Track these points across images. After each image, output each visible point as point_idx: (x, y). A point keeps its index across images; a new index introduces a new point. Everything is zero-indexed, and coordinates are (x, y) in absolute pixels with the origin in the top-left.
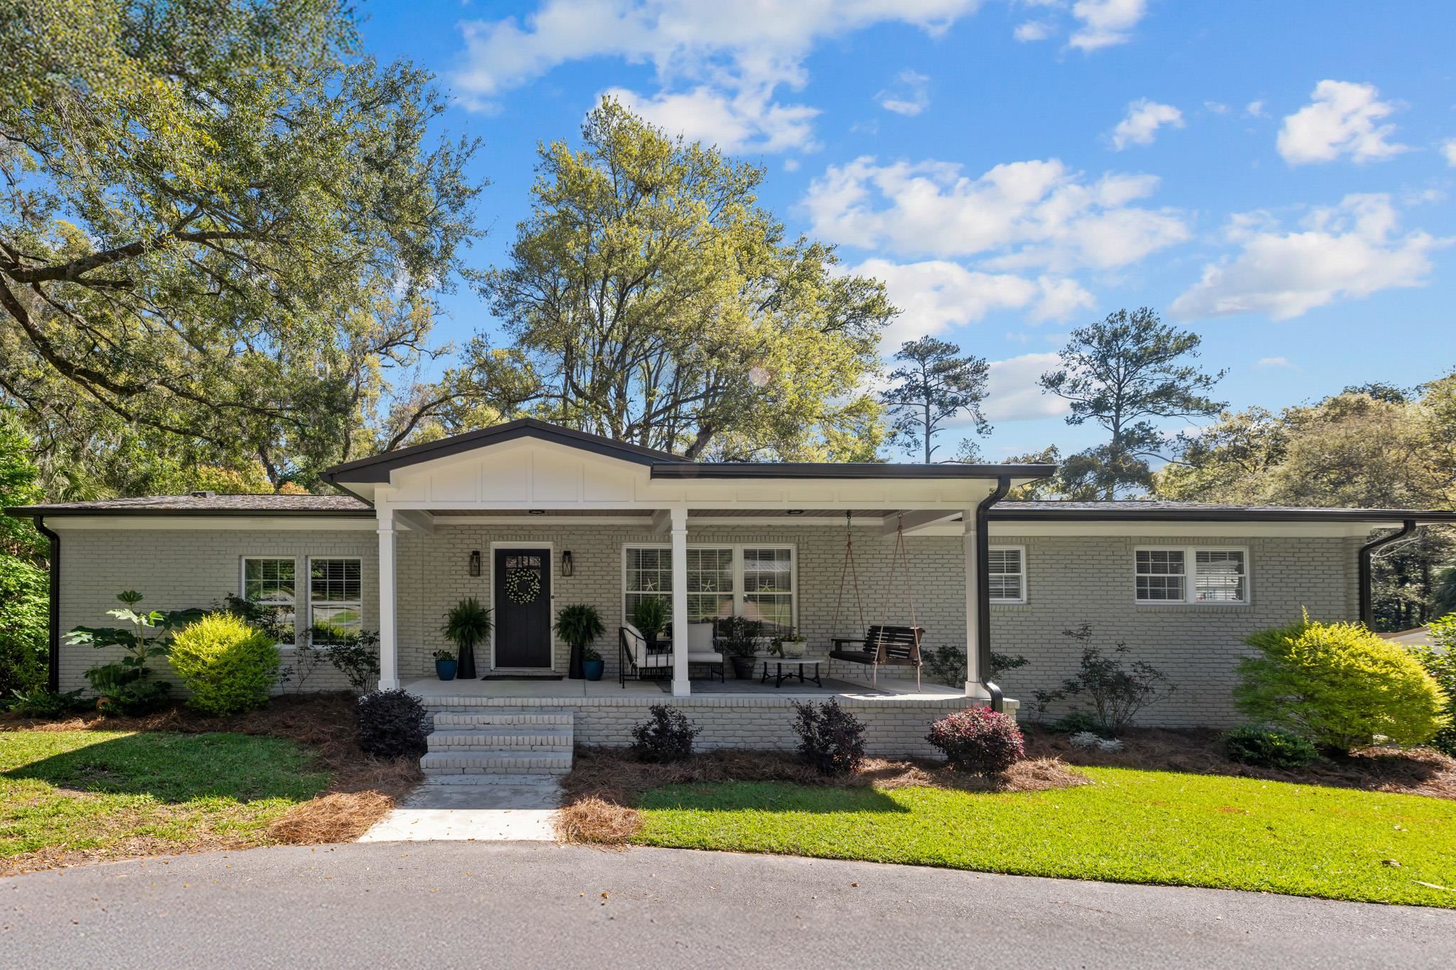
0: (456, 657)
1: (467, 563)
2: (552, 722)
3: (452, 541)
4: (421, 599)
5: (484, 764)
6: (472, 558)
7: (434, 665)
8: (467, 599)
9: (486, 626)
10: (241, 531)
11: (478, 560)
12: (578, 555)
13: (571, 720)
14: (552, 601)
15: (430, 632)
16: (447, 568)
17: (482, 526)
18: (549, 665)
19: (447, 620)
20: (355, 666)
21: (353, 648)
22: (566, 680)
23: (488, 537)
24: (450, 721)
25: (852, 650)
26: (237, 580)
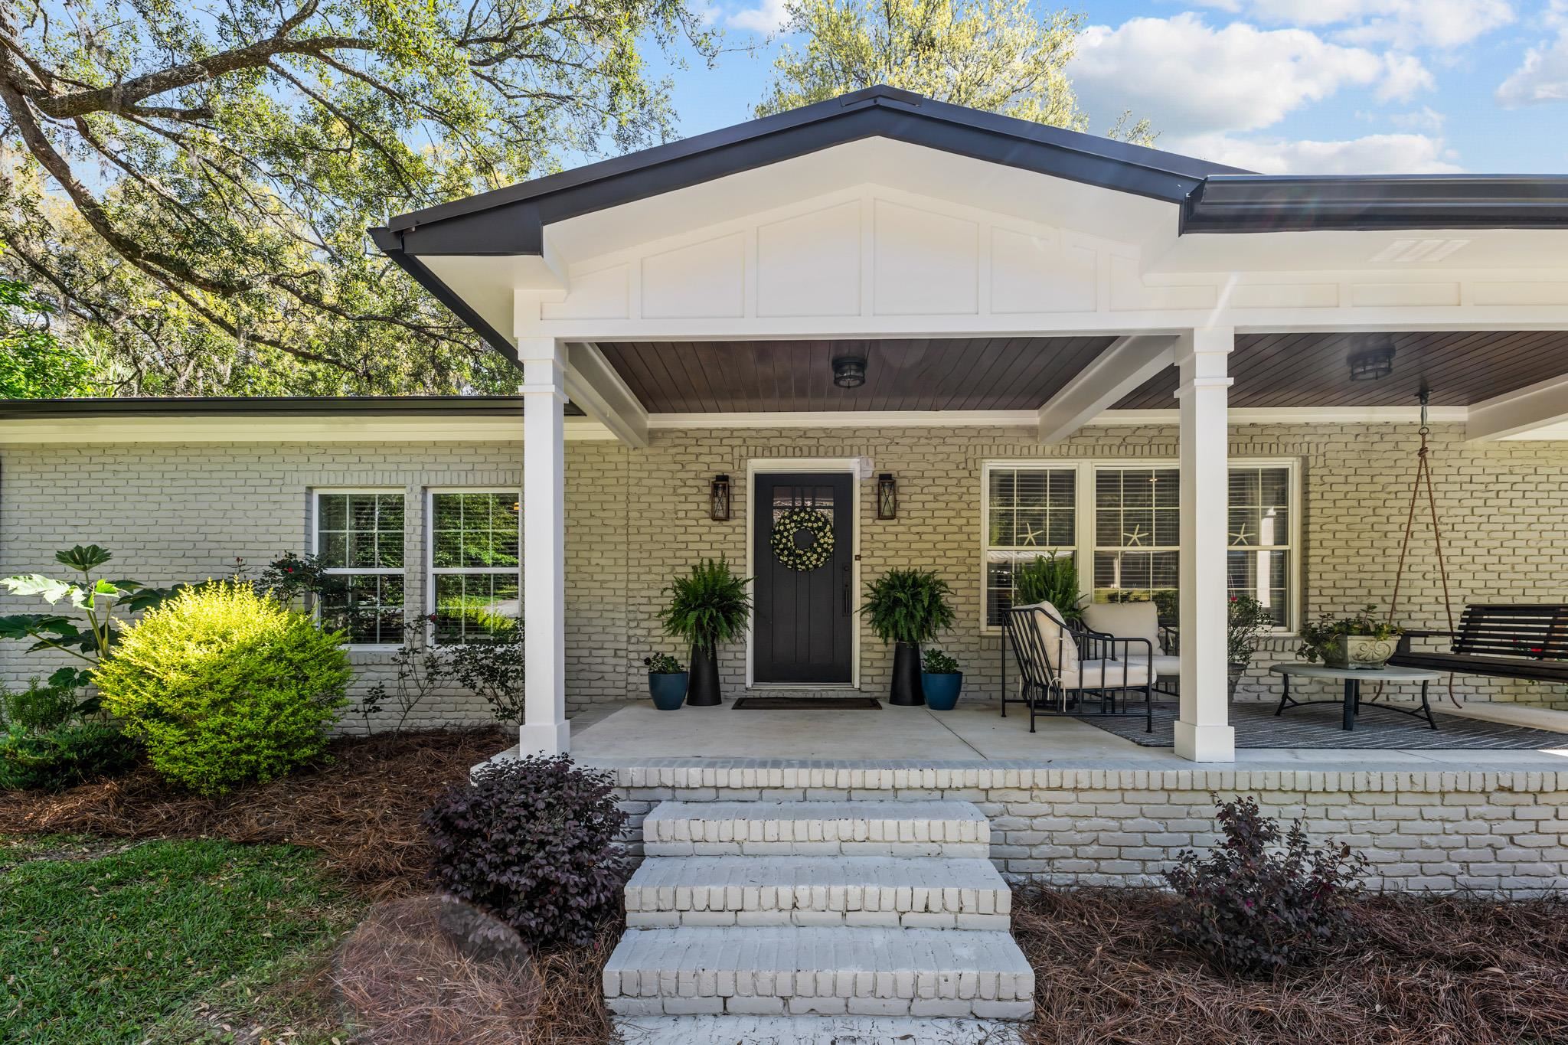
0: (685, 664)
1: (707, 498)
2: (937, 835)
3: (679, 458)
4: (623, 562)
5: (784, 987)
6: (715, 487)
7: (646, 679)
8: (706, 562)
9: (741, 609)
10: (309, 444)
11: (726, 489)
12: (905, 482)
13: (985, 834)
14: (856, 565)
15: (639, 621)
16: (670, 507)
17: (732, 430)
18: (848, 679)
19: (668, 600)
20: (503, 684)
21: (499, 650)
22: (889, 710)
23: (744, 450)
24: (682, 833)
25: (1431, 650)
26: (302, 530)
